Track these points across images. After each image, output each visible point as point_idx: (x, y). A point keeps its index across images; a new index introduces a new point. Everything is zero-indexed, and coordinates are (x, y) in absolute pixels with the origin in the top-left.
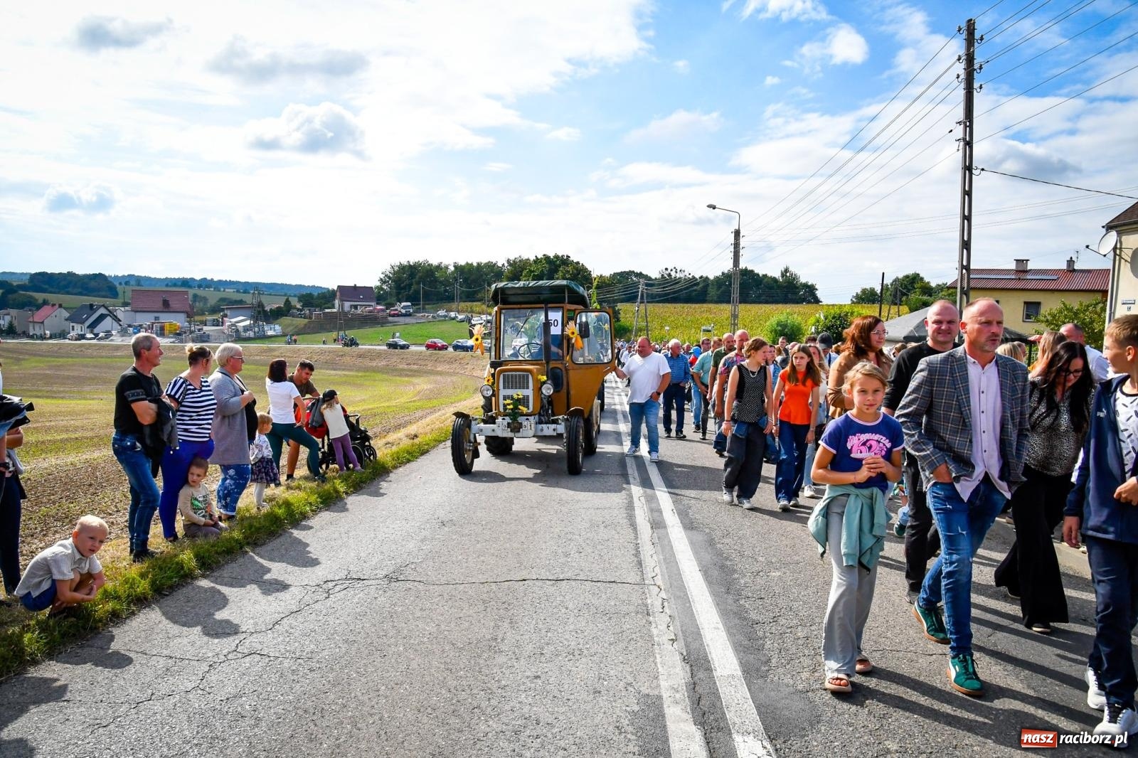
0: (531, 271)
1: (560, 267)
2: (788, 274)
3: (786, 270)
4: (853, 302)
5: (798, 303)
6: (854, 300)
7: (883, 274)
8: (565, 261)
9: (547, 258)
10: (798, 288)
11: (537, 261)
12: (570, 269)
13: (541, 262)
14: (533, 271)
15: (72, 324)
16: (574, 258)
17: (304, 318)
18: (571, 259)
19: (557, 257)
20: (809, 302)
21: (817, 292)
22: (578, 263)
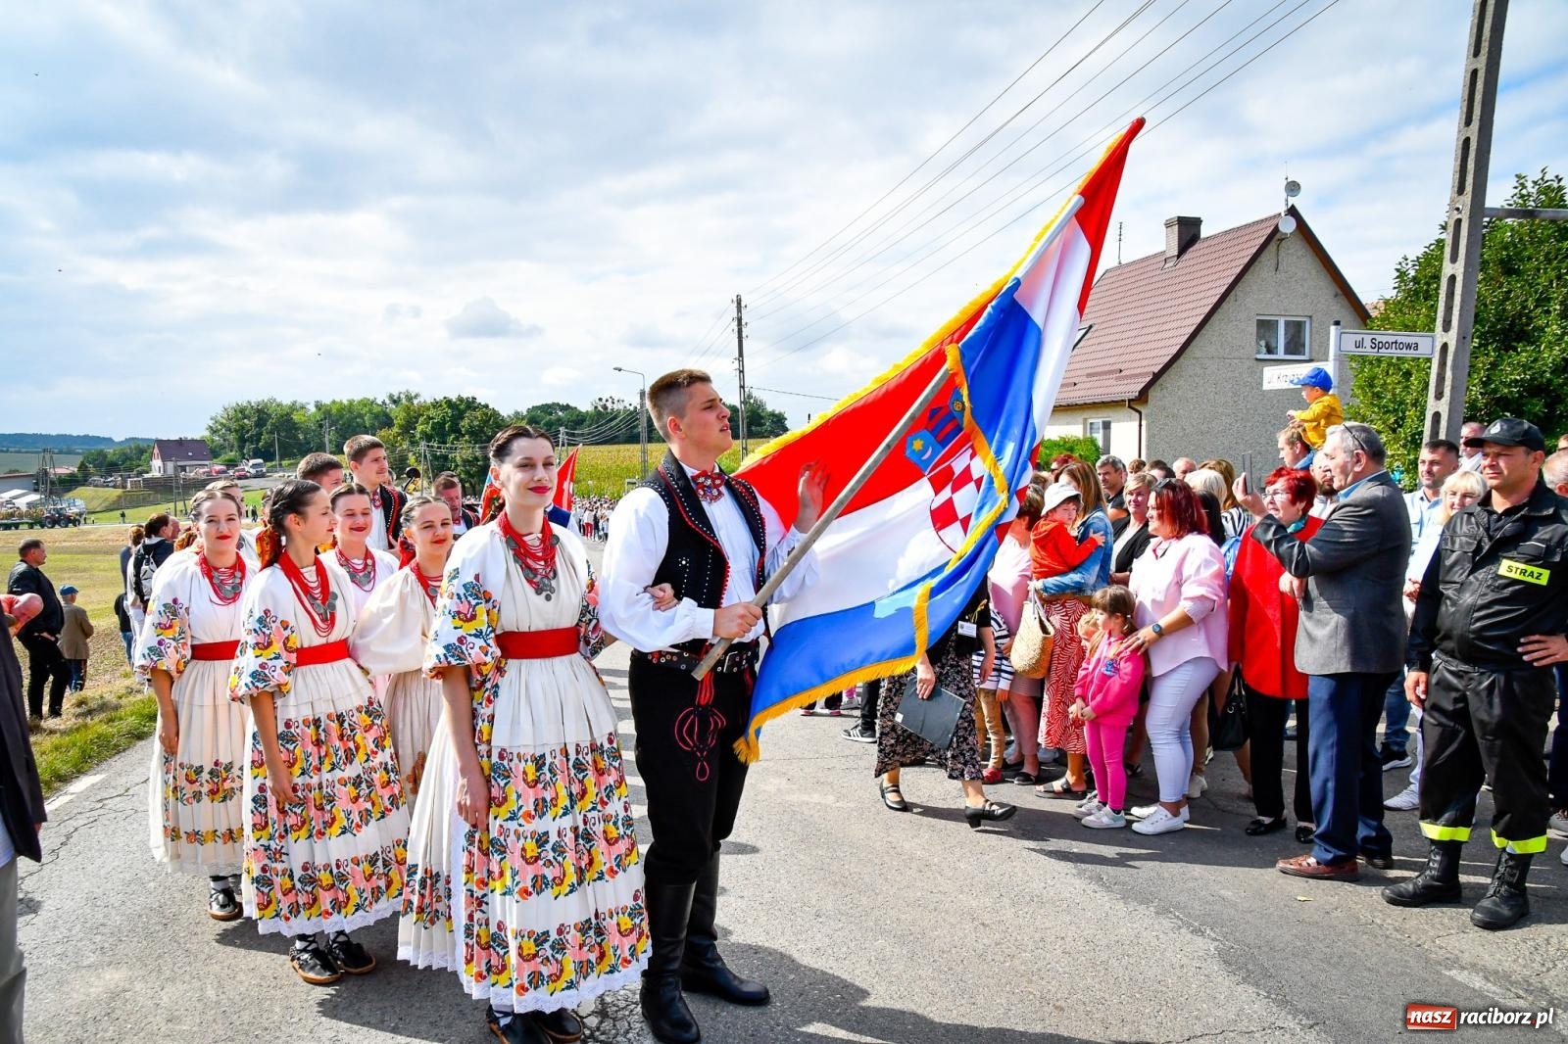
0: (430, 418)
1: (464, 411)
2: (752, 401)
8: (471, 404)
9: (449, 403)
11: (436, 405)
12: (478, 414)
13: (441, 405)
14: (433, 418)
16: (482, 400)
17: (114, 487)
18: (478, 401)
19: (461, 399)
22: (487, 406)
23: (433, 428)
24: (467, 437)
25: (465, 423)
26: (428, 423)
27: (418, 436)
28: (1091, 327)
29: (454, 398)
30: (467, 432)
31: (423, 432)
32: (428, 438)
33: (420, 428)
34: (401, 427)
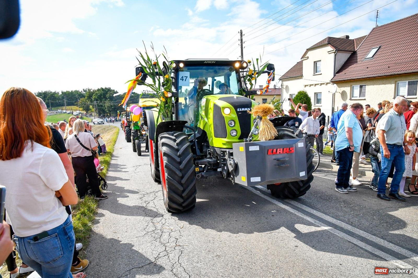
1: (107, 92)
8: (109, 90)
9: (102, 89)
11: (98, 90)
13: (100, 90)
14: (98, 94)
18: (111, 89)
19: (106, 88)
22: (114, 90)
23: (98, 97)
24: (109, 100)
25: (108, 95)
26: (96, 96)
27: (93, 99)
28: (380, 47)
29: (104, 88)
30: (109, 98)
31: (94, 98)
32: (97, 100)
33: (94, 97)
34: (87, 97)
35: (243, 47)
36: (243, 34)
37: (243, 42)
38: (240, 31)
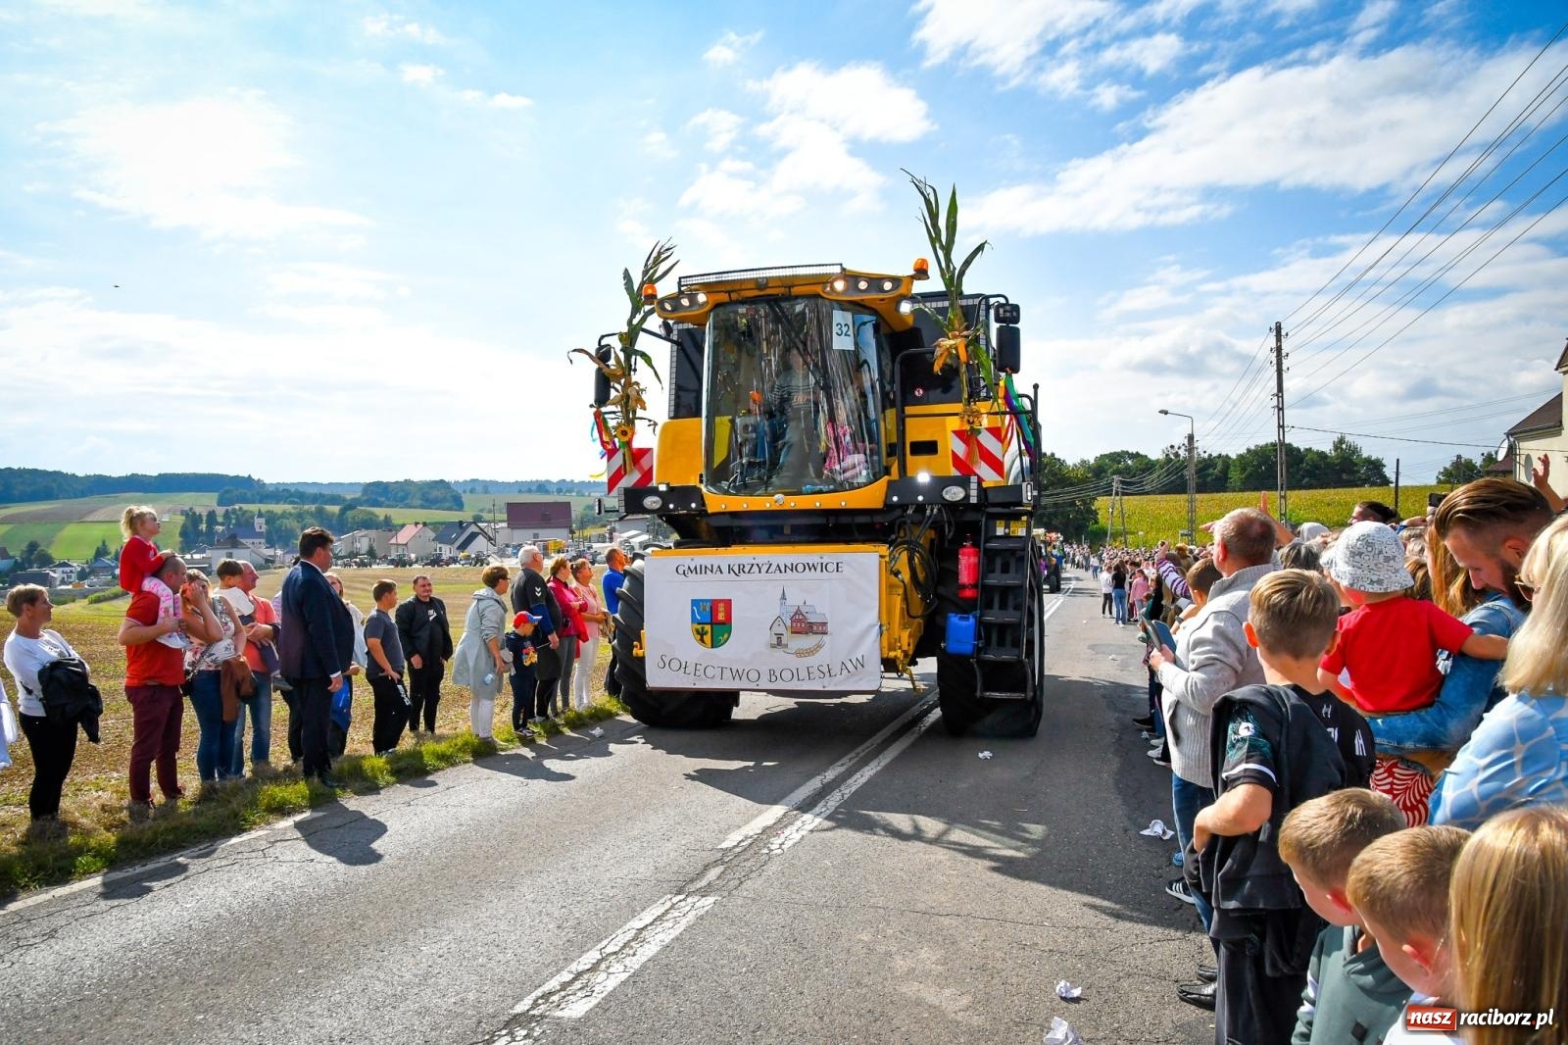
2: (1344, 446)
3: (1341, 441)
4: (1440, 482)
5: (1357, 486)
6: (1440, 477)
7: (1398, 460)
10: (1356, 465)
15: (439, 545)
20: (1373, 484)
21: (1384, 469)
35: (1284, 368)
36: (1283, 333)
37: (1284, 354)
38: (1273, 327)
